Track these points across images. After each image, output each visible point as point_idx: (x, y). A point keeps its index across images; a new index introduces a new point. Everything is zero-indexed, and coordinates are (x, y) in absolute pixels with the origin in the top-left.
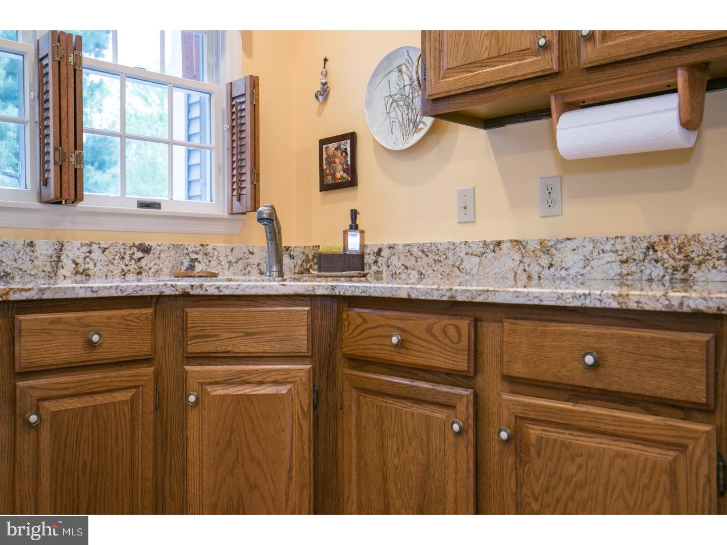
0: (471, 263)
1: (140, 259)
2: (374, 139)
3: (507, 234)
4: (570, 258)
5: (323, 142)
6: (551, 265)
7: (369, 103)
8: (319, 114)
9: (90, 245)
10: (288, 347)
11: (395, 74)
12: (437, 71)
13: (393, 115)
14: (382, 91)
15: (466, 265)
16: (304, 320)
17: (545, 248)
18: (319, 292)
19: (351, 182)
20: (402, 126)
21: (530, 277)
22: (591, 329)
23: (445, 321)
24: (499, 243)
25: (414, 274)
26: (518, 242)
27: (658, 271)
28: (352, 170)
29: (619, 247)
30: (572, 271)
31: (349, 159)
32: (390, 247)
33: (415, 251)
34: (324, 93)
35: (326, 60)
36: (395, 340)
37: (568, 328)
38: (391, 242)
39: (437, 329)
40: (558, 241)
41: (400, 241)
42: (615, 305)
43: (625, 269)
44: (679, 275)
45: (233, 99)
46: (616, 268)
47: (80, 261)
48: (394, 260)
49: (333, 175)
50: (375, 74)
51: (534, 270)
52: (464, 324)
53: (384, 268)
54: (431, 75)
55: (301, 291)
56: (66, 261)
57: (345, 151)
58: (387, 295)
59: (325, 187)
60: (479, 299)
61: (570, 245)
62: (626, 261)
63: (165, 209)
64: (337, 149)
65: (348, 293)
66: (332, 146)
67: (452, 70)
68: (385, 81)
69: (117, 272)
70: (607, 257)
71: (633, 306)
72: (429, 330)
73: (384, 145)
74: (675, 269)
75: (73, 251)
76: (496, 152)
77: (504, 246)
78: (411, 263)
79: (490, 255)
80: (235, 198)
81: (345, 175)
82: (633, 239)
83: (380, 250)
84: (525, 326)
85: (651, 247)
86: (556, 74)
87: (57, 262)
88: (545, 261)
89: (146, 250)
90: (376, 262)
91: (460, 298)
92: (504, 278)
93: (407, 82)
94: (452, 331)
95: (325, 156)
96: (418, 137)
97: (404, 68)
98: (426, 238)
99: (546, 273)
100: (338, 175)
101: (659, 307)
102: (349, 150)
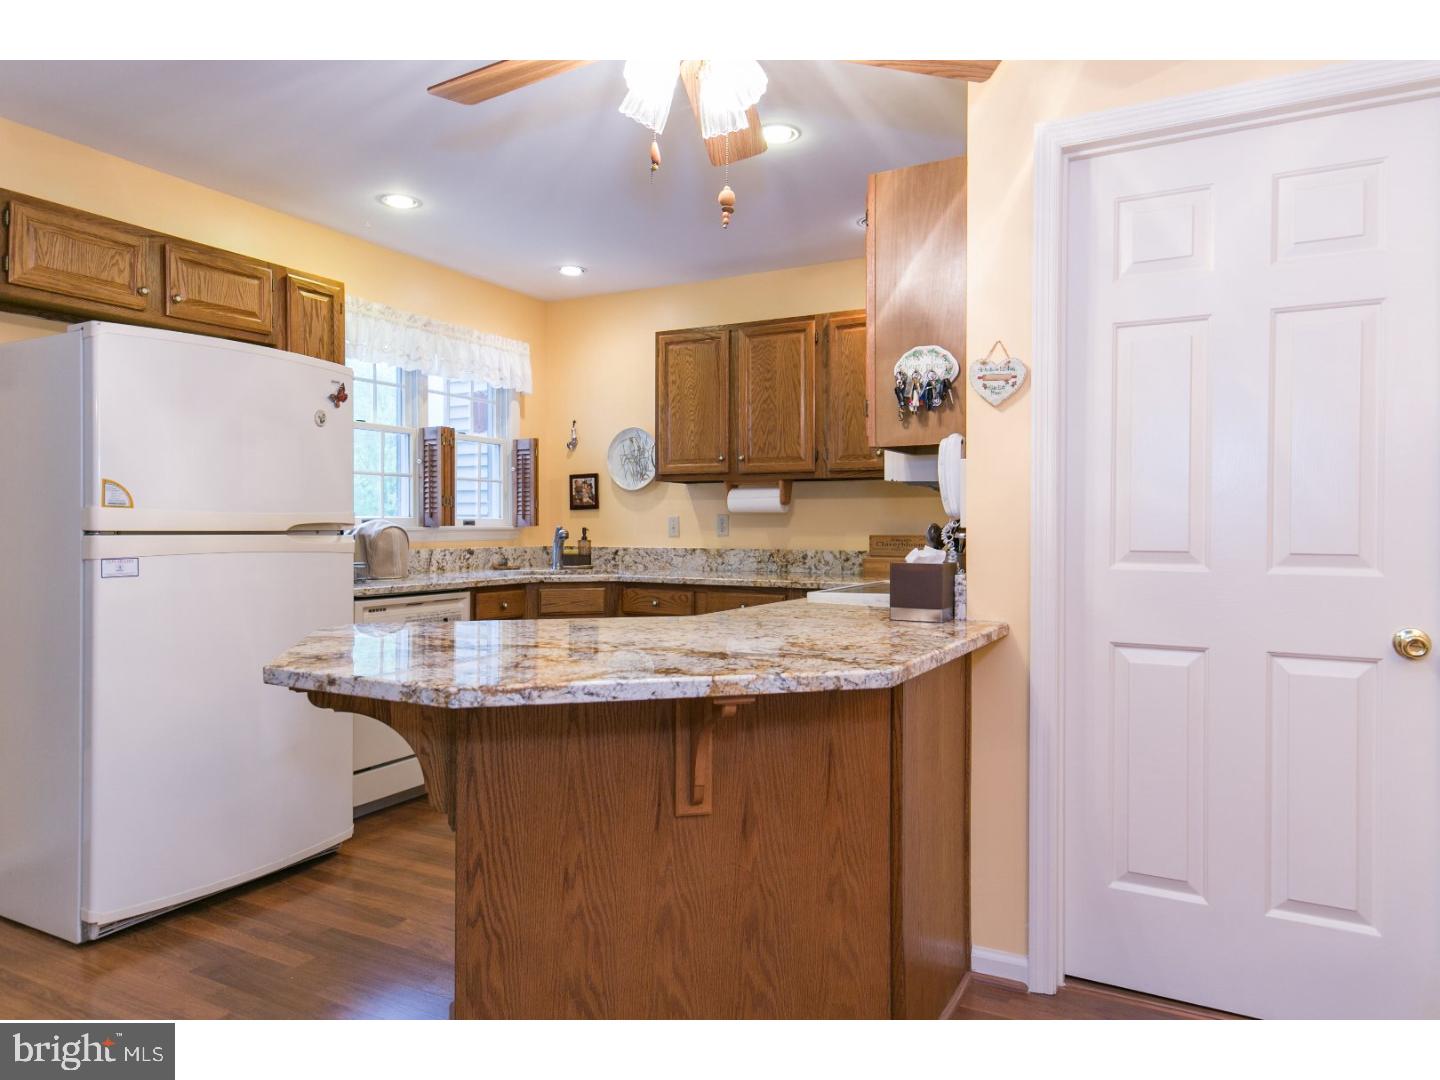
0: (677, 561)
1: (468, 559)
2: (612, 480)
3: (699, 545)
4: (732, 559)
5: (572, 477)
6: (723, 563)
7: (609, 457)
8: (569, 456)
9: (445, 550)
10: (594, 609)
11: (628, 442)
12: (666, 459)
13: (626, 467)
14: (618, 451)
15: (674, 562)
16: (602, 594)
17: (720, 554)
18: (611, 580)
19: (594, 505)
20: (633, 475)
21: (711, 570)
22: (745, 595)
23: (680, 593)
24: (694, 550)
25: (641, 567)
26: (704, 550)
27: (774, 567)
28: (596, 498)
29: (757, 554)
30: (734, 567)
31: (593, 490)
32: (625, 550)
33: (642, 552)
34: (573, 444)
35: (574, 422)
36: (655, 603)
37: (735, 594)
38: (625, 547)
39: (676, 597)
40: (726, 551)
41: (631, 546)
42: (752, 585)
43: (760, 566)
44: (783, 569)
45: (518, 451)
46: (755, 565)
47: (440, 561)
48: (627, 558)
49: (581, 500)
50: (615, 440)
51: (714, 565)
52: (689, 594)
53: (620, 563)
54: (661, 461)
55: (602, 580)
56: (434, 562)
57: (591, 485)
58: (651, 581)
59: (574, 507)
60: (697, 583)
61: (732, 553)
62: (760, 562)
63: (478, 526)
64: (584, 482)
65: (629, 581)
66: (580, 481)
67: (674, 461)
68: (621, 445)
69: (457, 567)
70: (751, 560)
71: (758, 585)
72: (672, 598)
73: (621, 485)
74: (782, 567)
75: (437, 556)
76: (693, 497)
77: (698, 552)
78: (639, 560)
79: (689, 557)
80: (520, 517)
81: (591, 501)
82: (764, 551)
83: (616, 553)
84: (715, 594)
85: (771, 555)
86: (726, 474)
87: (430, 563)
88: (720, 560)
89: (471, 552)
90: (614, 559)
91: (688, 583)
92: (697, 570)
93: (636, 448)
94: (683, 597)
95: (574, 487)
96: (644, 484)
97: (634, 440)
98: (648, 546)
99: (721, 567)
100: (585, 500)
101: (767, 585)
102: (593, 485)
